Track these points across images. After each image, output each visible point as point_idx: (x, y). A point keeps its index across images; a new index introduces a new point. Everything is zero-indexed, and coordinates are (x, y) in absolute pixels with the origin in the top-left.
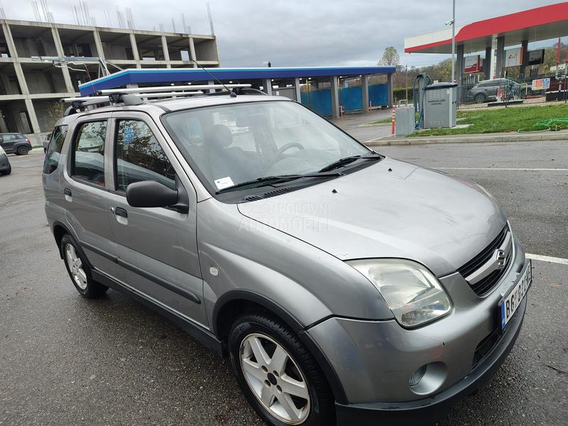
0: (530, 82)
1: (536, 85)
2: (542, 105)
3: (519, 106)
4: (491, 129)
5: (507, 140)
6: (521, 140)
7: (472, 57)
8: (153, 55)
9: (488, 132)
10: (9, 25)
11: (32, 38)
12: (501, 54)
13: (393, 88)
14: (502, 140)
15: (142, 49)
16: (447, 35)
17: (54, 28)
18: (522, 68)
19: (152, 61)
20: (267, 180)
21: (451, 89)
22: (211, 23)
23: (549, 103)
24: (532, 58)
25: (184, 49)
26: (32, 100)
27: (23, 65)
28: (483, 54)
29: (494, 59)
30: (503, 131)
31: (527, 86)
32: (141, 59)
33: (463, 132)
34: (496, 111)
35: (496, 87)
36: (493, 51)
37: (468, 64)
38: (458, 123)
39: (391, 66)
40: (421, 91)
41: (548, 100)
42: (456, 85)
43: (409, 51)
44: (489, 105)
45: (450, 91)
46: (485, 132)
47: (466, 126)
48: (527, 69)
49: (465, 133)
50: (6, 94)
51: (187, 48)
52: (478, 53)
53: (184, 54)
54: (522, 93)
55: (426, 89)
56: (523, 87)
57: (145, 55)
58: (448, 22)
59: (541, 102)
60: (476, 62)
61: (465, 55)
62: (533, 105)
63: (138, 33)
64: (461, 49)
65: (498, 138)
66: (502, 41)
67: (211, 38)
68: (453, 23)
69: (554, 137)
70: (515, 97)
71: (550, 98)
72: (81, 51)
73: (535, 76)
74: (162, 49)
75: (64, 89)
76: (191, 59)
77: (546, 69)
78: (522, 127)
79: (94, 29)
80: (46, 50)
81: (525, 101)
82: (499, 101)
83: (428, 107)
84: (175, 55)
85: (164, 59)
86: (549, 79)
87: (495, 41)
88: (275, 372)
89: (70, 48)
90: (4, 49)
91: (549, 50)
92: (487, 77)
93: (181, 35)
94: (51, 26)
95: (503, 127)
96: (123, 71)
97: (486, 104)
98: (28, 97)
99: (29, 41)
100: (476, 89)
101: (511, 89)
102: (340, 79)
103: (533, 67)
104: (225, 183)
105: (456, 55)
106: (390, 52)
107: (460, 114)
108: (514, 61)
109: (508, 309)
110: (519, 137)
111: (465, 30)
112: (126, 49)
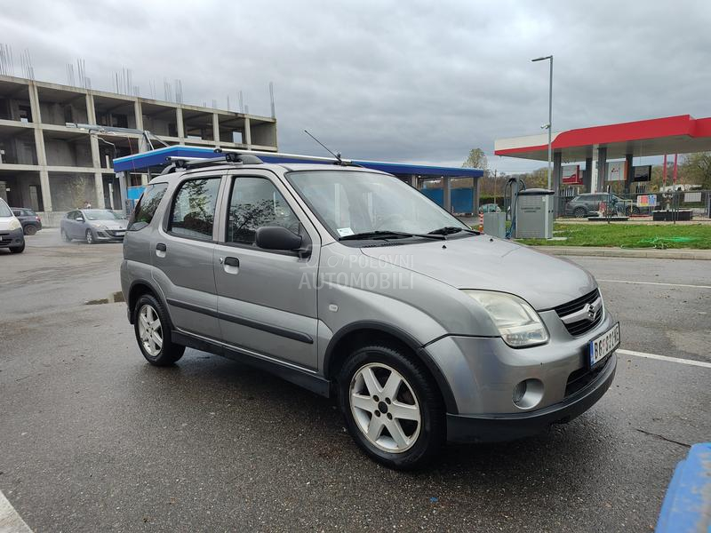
0: (635, 199)
1: (641, 202)
2: (649, 224)
3: (624, 223)
4: (592, 243)
5: (609, 255)
6: (623, 255)
7: (571, 167)
8: (200, 133)
9: (588, 245)
10: (38, 88)
11: (60, 104)
12: (603, 167)
13: (480, 195)
14: (603, 255)
15: (188, 125)
16: (543, 140)
17: (90, 95)
18: (627, 183)
19: (198, 140)
20: (383, 233)
21: (547, 196)
22: (273, 105)
23: (656, 223)
24: (637, 174)
25: (236, 130)
26: (49, 172)
27: (45, 132)
28: (583, 165)
29: (595, 172)
30: (604, 245)
31: (632, 204)
32: (185, 137)
33: (561, 244)
34: (597, 226)
35: (597, 202)
36: (594, 163)
37: (567, 174)
38: (555, 235)
39: (478, 169)
40: (514, 197)
41: (655, 219)
42: (552, 193)
43: (500, 153)
44: (590, 220)
45: (546, 199)
46: (584, 246)
47: (564, 239)
48: (633, 185)
49: (562, 245)
50: (17, 163)
51: (242, 129)
52: (577, 163)
53: (237, 136)
54: (627, 210)
55: (519, 194)
56: (627, 204)
57: (190, 133)
58: (545, 125)
59: (648, 221)
60: (575, 172)
61: (563, 164)
62: (639, 223)
63: (187, 108)
64: (558, 157)
65: (598, 252)
66: (603, 152)
67: (271, 120)
68: (549, 127)
69: (661, 255)
70: (619, 214)
71: (658, 217)
72: (116, 123)
73: (641, 191)
74: (212, 127)
75: (90, 163)
76: (244, 141)
77: (655, 189)
78: (626, 242)
79: (136, 100)
80: (74, 118)
81: (631, 219)
82: (601, 216)
83: (520, 214)
84: (226, 136)
85: (213, 139)
86: (655, 196)
87: (596, 152)
88: (388, 400)
89: (104, 118)
90: (24, 113)
91: (658, 169)
92: (589, 190)
93: (236, 114)
94: (86, 92)
95: (605, 242)
96: (169, 147)
97: (587, 219)
98: (44, 168)
99: (57, 106)
100: (575, 203)
101: (614, 204)
102: (419, 179)
103: (640, 184)
104: (346, 232)
105: (552, 163)
106: (477, 155)
107: (557, 226)
108: (617, 175)
109: (596, 350)
110: (622, 253)
111: (563, 137)
112: (170, 125)
